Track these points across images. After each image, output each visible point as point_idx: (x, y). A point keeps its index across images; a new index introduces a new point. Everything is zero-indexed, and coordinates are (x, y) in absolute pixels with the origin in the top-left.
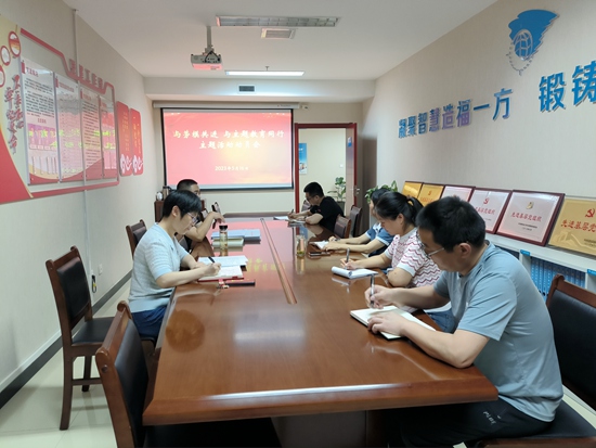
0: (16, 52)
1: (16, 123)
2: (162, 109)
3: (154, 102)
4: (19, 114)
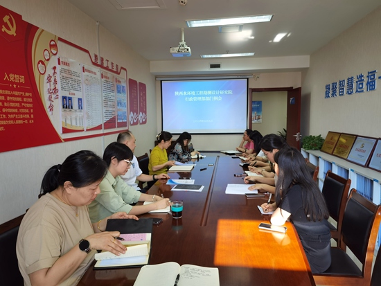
0: (54, 52)
2: (161, 81)
3: (156, 77)
4: (55, 90)
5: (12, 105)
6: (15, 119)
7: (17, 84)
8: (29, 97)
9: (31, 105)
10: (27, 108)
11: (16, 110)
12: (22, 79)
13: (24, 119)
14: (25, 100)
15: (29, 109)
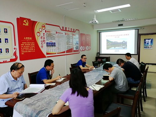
0: (44, 28)
1: (43, 43)
2: (100, 33)
3: (98, 31)
4: (44, 41)
5: (27, 46)
6: (28, 51)
7: (29, 40)
8: (33, 44)
9: (34, 46)
10: (32, 47)
11: (28, 48)
12: (31, 38)
13: (31, 51)
14: (32, 45)
15: (33, 47)
